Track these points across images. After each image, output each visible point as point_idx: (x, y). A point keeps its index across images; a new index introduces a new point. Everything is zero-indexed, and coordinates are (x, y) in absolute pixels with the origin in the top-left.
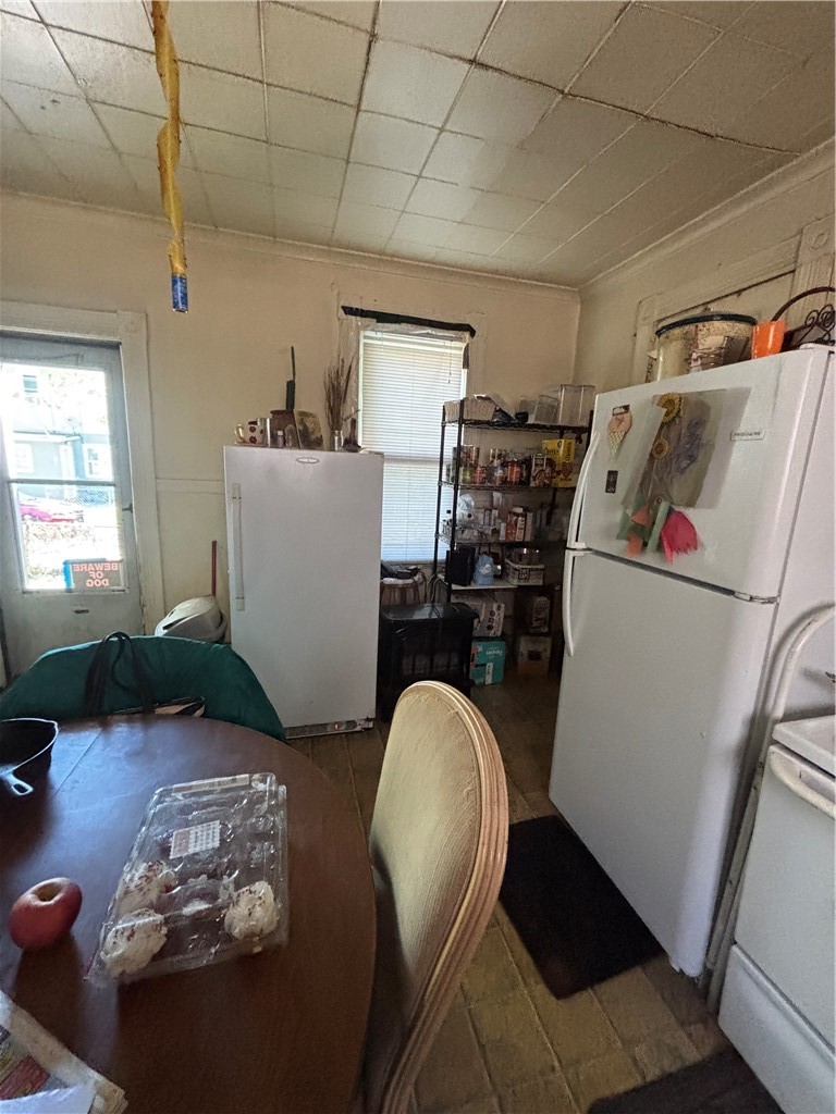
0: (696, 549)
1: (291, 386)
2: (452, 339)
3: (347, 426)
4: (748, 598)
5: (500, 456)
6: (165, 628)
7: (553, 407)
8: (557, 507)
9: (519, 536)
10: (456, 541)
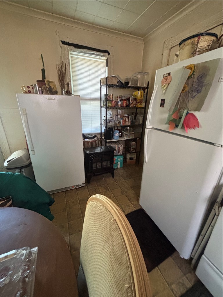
0: (198, 127)
1: (43, 71)
2: (102, 56)
3: (66, 86)
4: (221, 146)
5: (120, 97)
6: (8, 162)
7: (136, 80)
8: (137, 114)
9: (126, 124)
10: (107, 126)
